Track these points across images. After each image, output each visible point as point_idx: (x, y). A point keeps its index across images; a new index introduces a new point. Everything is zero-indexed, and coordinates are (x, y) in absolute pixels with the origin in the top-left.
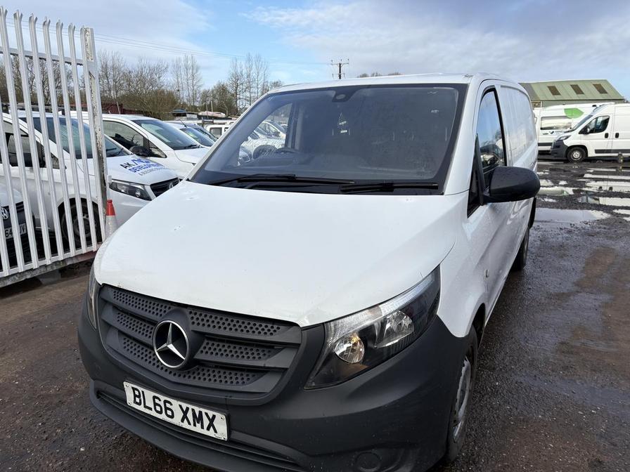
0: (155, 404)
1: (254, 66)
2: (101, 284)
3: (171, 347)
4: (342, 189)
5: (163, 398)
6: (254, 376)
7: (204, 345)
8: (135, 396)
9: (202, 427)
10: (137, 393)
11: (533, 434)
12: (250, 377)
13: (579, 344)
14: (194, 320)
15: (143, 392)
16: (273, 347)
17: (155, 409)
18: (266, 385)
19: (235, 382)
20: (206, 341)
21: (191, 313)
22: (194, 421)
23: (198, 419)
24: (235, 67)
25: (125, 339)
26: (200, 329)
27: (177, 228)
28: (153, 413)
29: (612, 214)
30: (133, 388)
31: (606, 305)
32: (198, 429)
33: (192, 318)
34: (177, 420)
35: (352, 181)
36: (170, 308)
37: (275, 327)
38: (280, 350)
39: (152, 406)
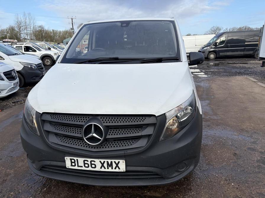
0: (85, 164)
1: (27, 18)
2: (41, 113)
3: (95, 135)
4: (142, 62)
5: (89, 160)
6: (135, 141)
7: (109, 131)
8: (72, 162)
9: (112, 168)
10: (73, 161)
11: (211, 149)
12: (133, 141)
13: (208, 118)
14: (104, 121)
15: (77, 160)
16: (142, 127)
17: (85, 166)
18: (142, 143)
19: (127, 145)
20: (110, 130)
21: (101, 118)
22: (108, 166)
23: (110, 165)
24: (18, 18)
25: (60, 137)
26: (108, 124)
27: (75, 82)
28: (84, 168)
29: (193, 74)
30: (70, 159)
31: (209, 104)
32: (110, 170)
33: (103, 120)
34: (98, 169)
35: (145, 58)
36: (89, 118)
37: (144, 118)
38: (146, 127)
39: (83, 165)
